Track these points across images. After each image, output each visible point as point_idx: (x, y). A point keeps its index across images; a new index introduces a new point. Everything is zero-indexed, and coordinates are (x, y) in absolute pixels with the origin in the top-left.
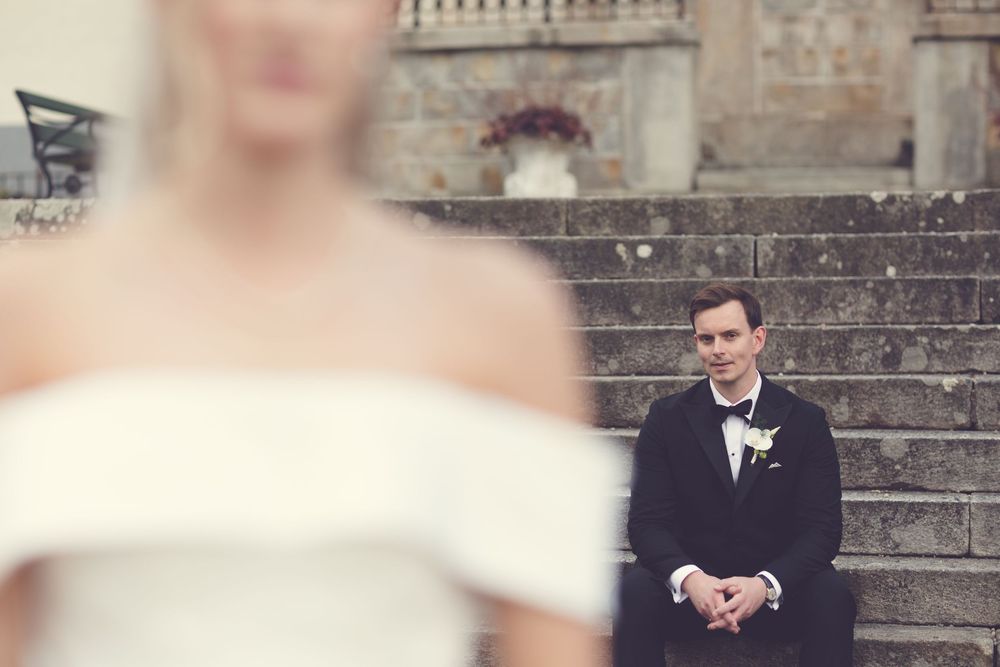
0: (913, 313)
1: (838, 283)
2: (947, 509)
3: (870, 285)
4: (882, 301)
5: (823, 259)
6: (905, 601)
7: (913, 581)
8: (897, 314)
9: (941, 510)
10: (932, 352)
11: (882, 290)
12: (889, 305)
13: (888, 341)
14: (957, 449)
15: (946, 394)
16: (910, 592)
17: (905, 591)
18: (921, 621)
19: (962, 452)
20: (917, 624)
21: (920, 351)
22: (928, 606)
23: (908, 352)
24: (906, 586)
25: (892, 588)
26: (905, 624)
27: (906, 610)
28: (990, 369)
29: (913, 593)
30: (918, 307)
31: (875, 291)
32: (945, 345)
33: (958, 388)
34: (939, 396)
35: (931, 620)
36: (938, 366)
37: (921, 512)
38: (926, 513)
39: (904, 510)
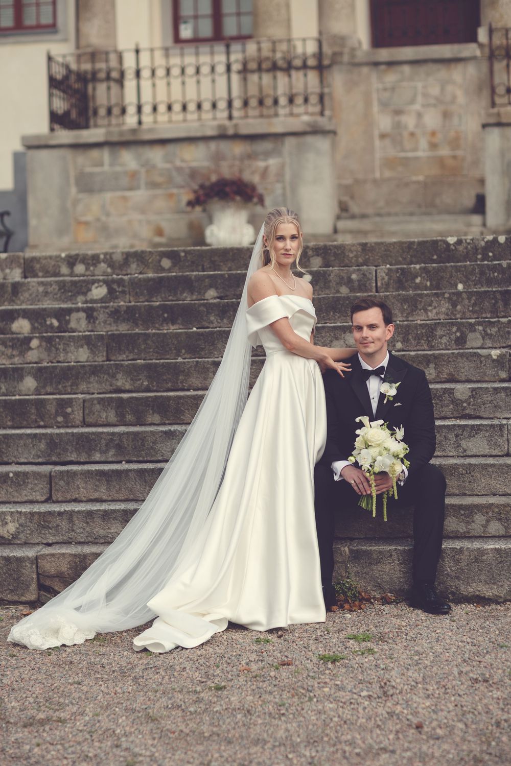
0: (473, 312)
1: (427, 295)
2: (494, 428)
3: (447, 295)
4: (454, 305)
5: (418, 280)
6: (470, 482)
7: (474, 470)
8: (464, 313)
9: (490, 429)
10: (485, 335)
11: (455, 298)
12: (459, 307)
13: (459, 329)
14: (500, 393)
15: (494, 361)
16: (472, 476)
17: (470, 476)
18: (479, 493)
19: (503, 394)
20: (477, 495)
21: (478, 335)
23: (471, 336)
24: (470, 473)
25: (462, 474)
26: (470, 495)
27: (470, 487)
29: (474, 477)
30: (477, 308)
31: (450, 299)
32: (494, 330)
33: (501, 356)
34: (489, 361)
36: (489, 343)
37: (478, 430)
38: (482, 430)
39: (469, 430)
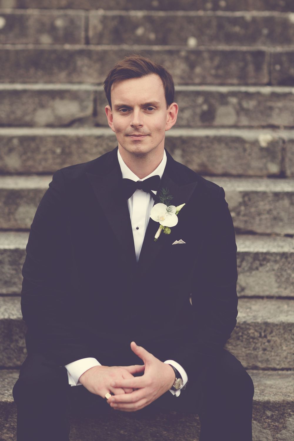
0: (217, 76)
2: (286, 258)
3: (183, 54)
4: (192, 66)
5: (140, 31)
6: (264, 350)
7: (271, 332)
8: (204, 77)
9: (281, 259)
10: (240, 110)
11: (193, 57)
12: (198, 70)
13: (206, 101)
14: (283, 199)
15: (262, 149)
16: (269, 341)
17: (265, 340)
18: (278, 367)
19: (286, 202)
20: (275, 369)
21: (230, 110)
22: (285, 354)
23: (221, 110)
24: (265, 336)
25: (253, 338)
26: (264, 369)
27: (265, 357)
28: (286, 123)
29: (272, 343)
30: (221, 72)
31: (187, 59)
32: (250, 104)
33: (273, 144)
34: (256, 150)
35: (287, 366)
36: (244, 121)
37: (264, 259)
38: (268, 261)
39: (250, 259)
